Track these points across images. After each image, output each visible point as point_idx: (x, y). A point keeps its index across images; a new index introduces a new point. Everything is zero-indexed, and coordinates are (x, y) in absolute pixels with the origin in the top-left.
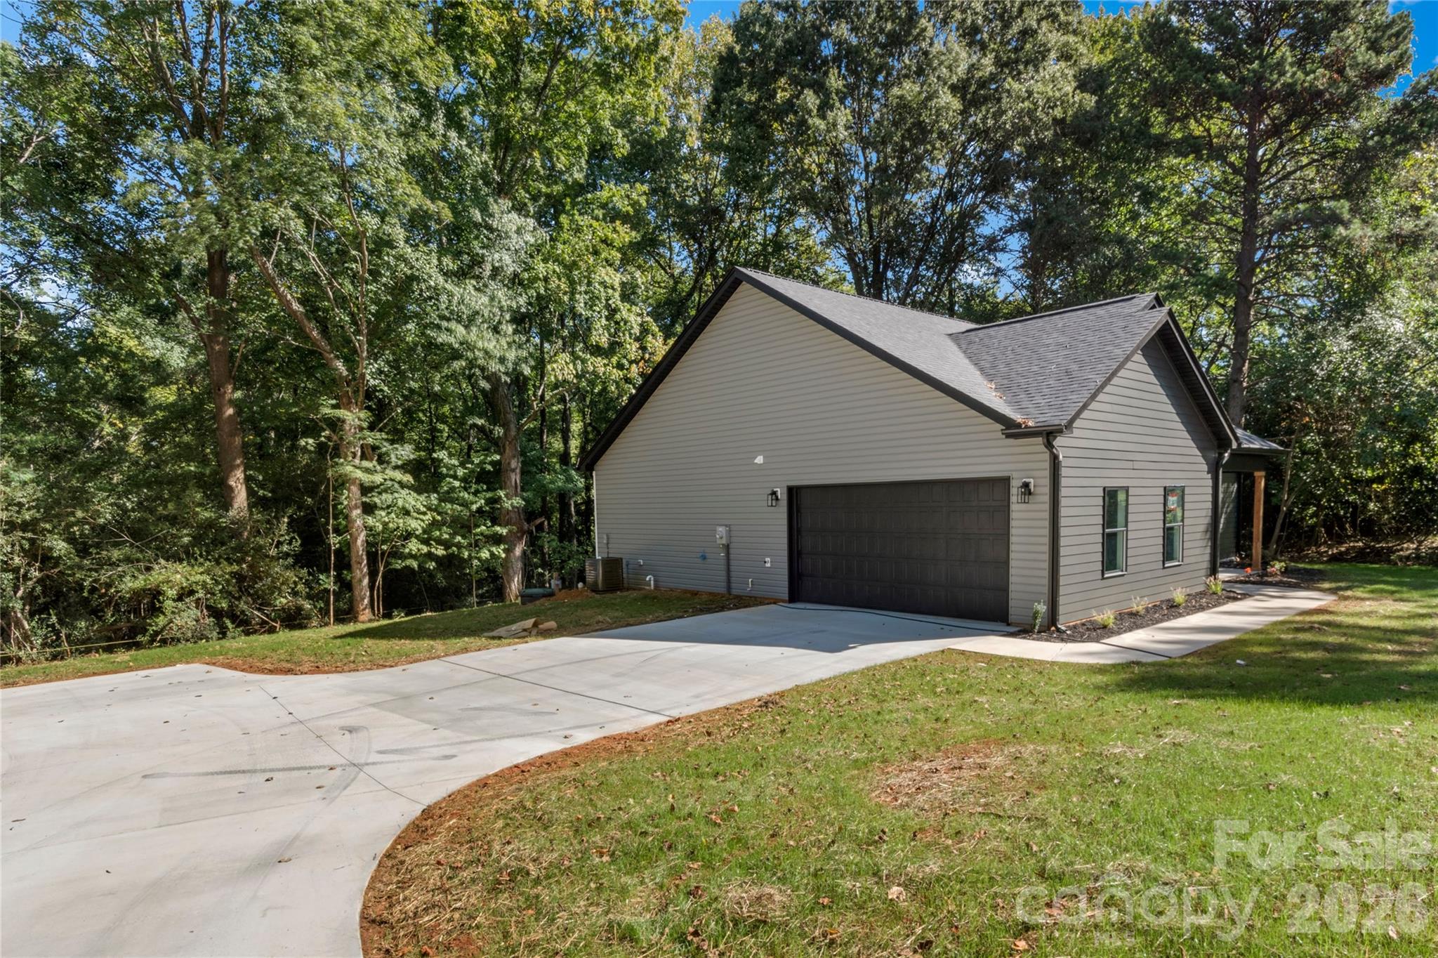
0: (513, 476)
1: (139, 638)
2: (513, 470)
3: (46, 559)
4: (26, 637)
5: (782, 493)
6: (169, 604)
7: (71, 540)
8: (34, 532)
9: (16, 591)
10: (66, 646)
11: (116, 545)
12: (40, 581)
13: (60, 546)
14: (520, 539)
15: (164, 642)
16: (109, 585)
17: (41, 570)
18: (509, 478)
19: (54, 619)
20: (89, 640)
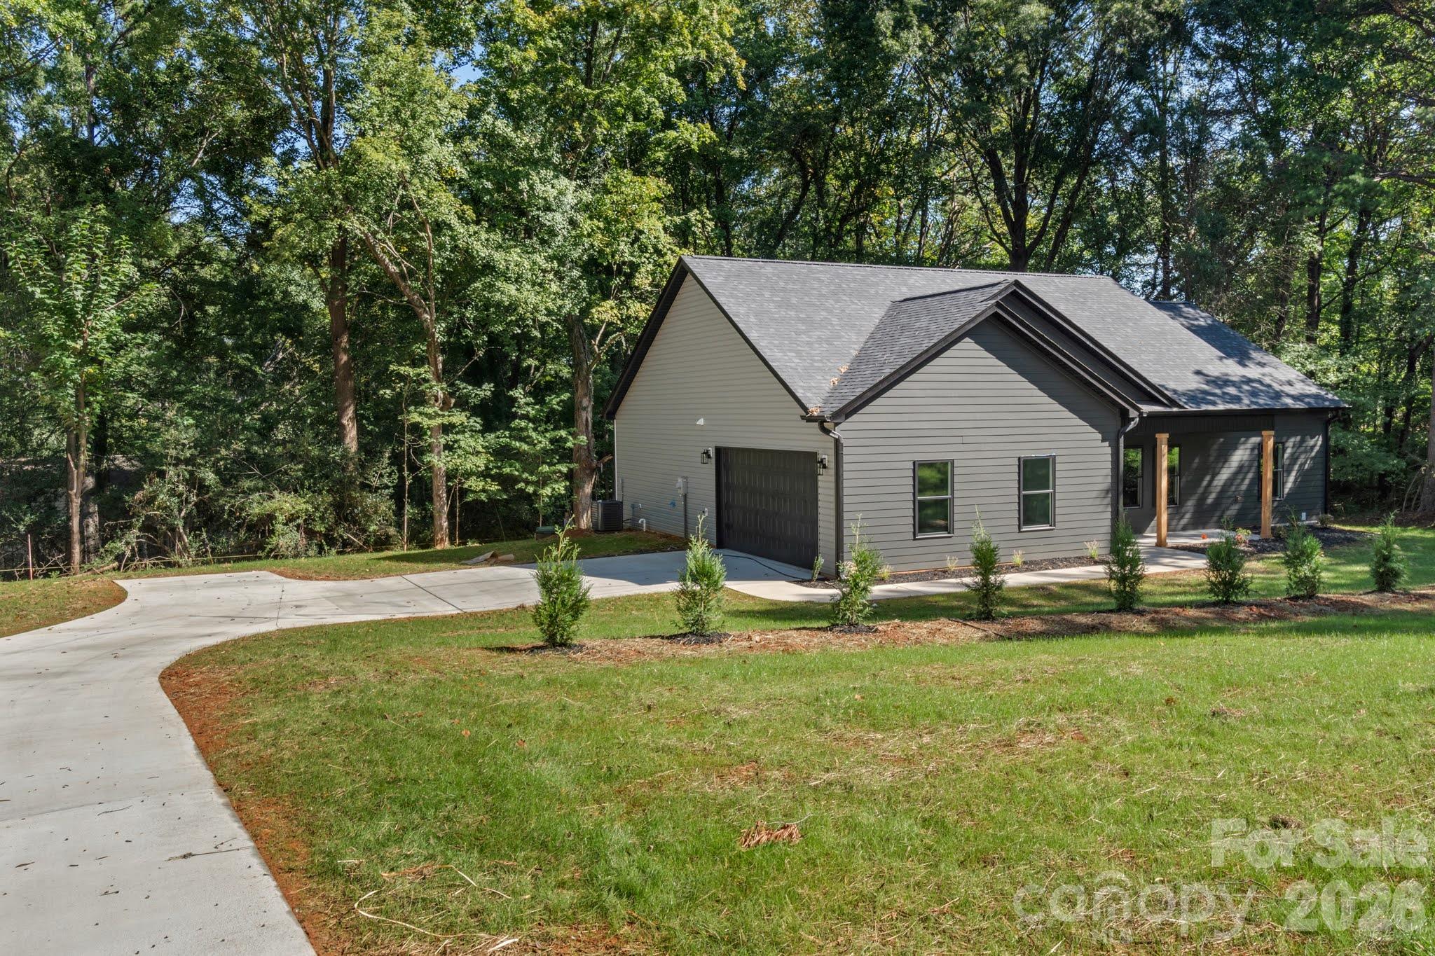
0: (584, 414)
1: (259, 553)
2: (585, 409)
3: (202, 487)
4: (185, 548)
5: (712, 452)
6: (279, 527)
7: (217, 472)
8: (194, 465)
9: (180, 511)
10: (210, 557)
11: (249, 477)
12: (196, 505)
13: (210, 477)
14: (590, 476)
15: (275, 557)
16: (242, 510)
17: (197, 496)
18: (580, 416)
19: (204, 536)
20: (227, 553)
